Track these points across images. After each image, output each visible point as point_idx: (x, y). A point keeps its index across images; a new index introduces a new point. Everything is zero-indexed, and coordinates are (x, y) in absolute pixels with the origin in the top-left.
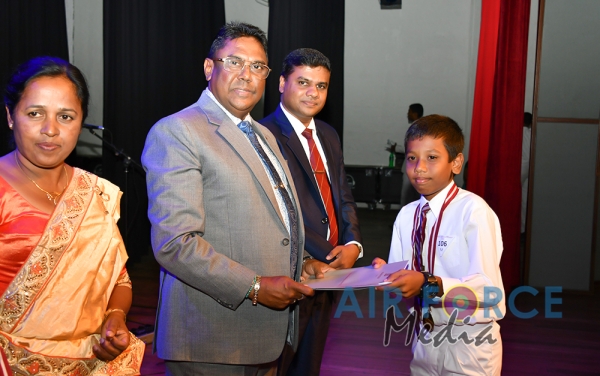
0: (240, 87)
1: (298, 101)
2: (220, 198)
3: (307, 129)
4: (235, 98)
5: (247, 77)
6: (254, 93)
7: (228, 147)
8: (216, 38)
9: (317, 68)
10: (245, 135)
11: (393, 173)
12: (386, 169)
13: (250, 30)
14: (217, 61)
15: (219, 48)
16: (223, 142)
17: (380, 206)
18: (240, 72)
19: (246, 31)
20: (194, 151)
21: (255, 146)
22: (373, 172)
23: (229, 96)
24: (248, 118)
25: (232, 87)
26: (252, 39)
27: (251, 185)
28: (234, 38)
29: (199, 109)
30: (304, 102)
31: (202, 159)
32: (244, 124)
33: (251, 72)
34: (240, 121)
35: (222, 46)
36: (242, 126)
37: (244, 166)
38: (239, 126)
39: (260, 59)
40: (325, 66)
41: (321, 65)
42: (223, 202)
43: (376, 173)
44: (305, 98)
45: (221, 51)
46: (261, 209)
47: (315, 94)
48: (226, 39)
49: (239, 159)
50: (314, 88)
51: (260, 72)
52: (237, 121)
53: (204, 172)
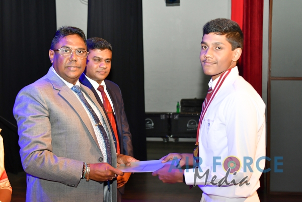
0: (71, 65)
1: (94, 72)
2: (61, 134)
3: (100, 86)
4: (68, 72)
5: (74, 58)
6: (80, 68)
7: (66, 103)
8: (54, 37)
9: (105, 50)
10: (76, 94)
11: (179, 117)
12: (174, 114)
13: (73, 30)
14: (56, 51)
15: (56, 43)
16: (63, 100)
17: (171, 139)
18: (70, 57)
19: (71, 31)
20: (45, 106)
21: (82, 100)
22: (166, 116)
23: (65, 71)
24: (78, 83)
25: (66, 65)
26: (75, 36)
27: (80, 125)
28: (65, 36)
29: (48, 80)
30: (98, 72)
31: (50, 111)
32: (75, 87)
33: (76, 55)
34: (72, 85)
35: (58, 42)
36: (74, 89)
37: (75, 114)
38: (72, 89)
39: (81, 47)
40: (110, 49)
41: (107, 48)
42: (63, 136)
43: (168, 117)
44: (99, 69)
45: (58, 44)
46: (86, 140)
47: (105, 66)
48: (59, 37)
49: (72, 110)
50: (104, 62)
51: (81, 55)
52: (70, 86)
53: (51, 118)
